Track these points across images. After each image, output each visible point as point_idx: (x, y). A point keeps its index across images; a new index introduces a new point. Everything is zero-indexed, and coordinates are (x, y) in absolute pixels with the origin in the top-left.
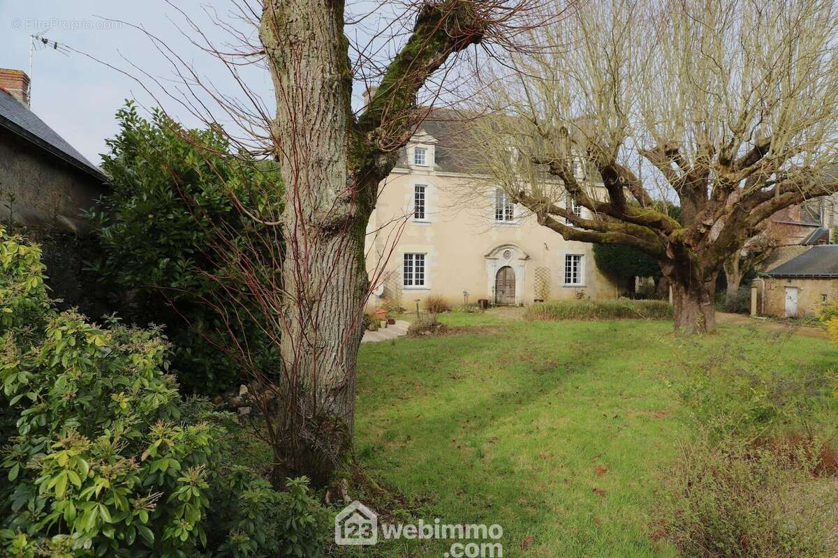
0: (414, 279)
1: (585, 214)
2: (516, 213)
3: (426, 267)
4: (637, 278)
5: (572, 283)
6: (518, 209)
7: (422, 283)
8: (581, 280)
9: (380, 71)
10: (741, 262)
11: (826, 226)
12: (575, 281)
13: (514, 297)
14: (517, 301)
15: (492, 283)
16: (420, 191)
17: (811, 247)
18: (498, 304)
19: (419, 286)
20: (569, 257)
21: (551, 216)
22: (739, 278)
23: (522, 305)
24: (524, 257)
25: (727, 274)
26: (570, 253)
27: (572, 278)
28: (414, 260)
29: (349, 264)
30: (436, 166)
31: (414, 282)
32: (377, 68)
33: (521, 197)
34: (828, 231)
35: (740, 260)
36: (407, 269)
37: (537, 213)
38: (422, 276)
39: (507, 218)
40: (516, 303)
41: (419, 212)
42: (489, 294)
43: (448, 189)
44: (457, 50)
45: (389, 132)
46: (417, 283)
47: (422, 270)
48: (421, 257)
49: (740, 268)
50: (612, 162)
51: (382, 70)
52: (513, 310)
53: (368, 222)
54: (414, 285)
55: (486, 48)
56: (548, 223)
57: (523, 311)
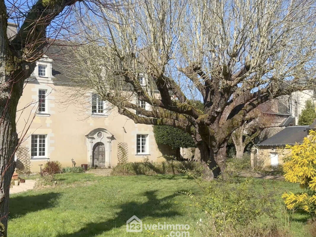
0: (38, 152)
1: (148, 107)
2: (105, 107)
3: (46, 143)
4: (181, 148)
5: (141, 153)
6: (106, 104)
7: (44, 154)
8: (147, 150)
9: (23, 14)
10: (244, 137)
11: (293, 115)
12: (143, 151)
13: (104, 162)
14: (106, 165)
15: (90, 153)
16: (42, 93)
17: (284, 128)
18: (95, 167)
19: (42, 157)
20: (138, 136)
21: (127, 109)
22: (243, 148)
23: (110, 167)
24: (111, 136)
25: (236, 146)
26: (140, 133)
27: (141, 149)
28: (38, 139)
29: (7, 127)
30: (53, 77)
31: (38, 154)
32: (21, 13)
33: (108, 97)
34: (294, 118)
35: (243, 136)
36: (34, 145)
37: (118, 106)
38: (44, 150)
39: (99, 111)
40: (106, 166)
41: (42, 107)
42: (89, 161)
43: (62, 91)
44: (69, 5)
45: (30, 51)
46: (40, 154)
47: (44, 145)
48: (43, 137)
49: (243, 141)
50: (161, 74)
51: (24, 14)
52: (104, 171)
53: (18, 103)
54: (38, 156)
55: (86, 5)
56: (125, 113)
57: (110, 170)
